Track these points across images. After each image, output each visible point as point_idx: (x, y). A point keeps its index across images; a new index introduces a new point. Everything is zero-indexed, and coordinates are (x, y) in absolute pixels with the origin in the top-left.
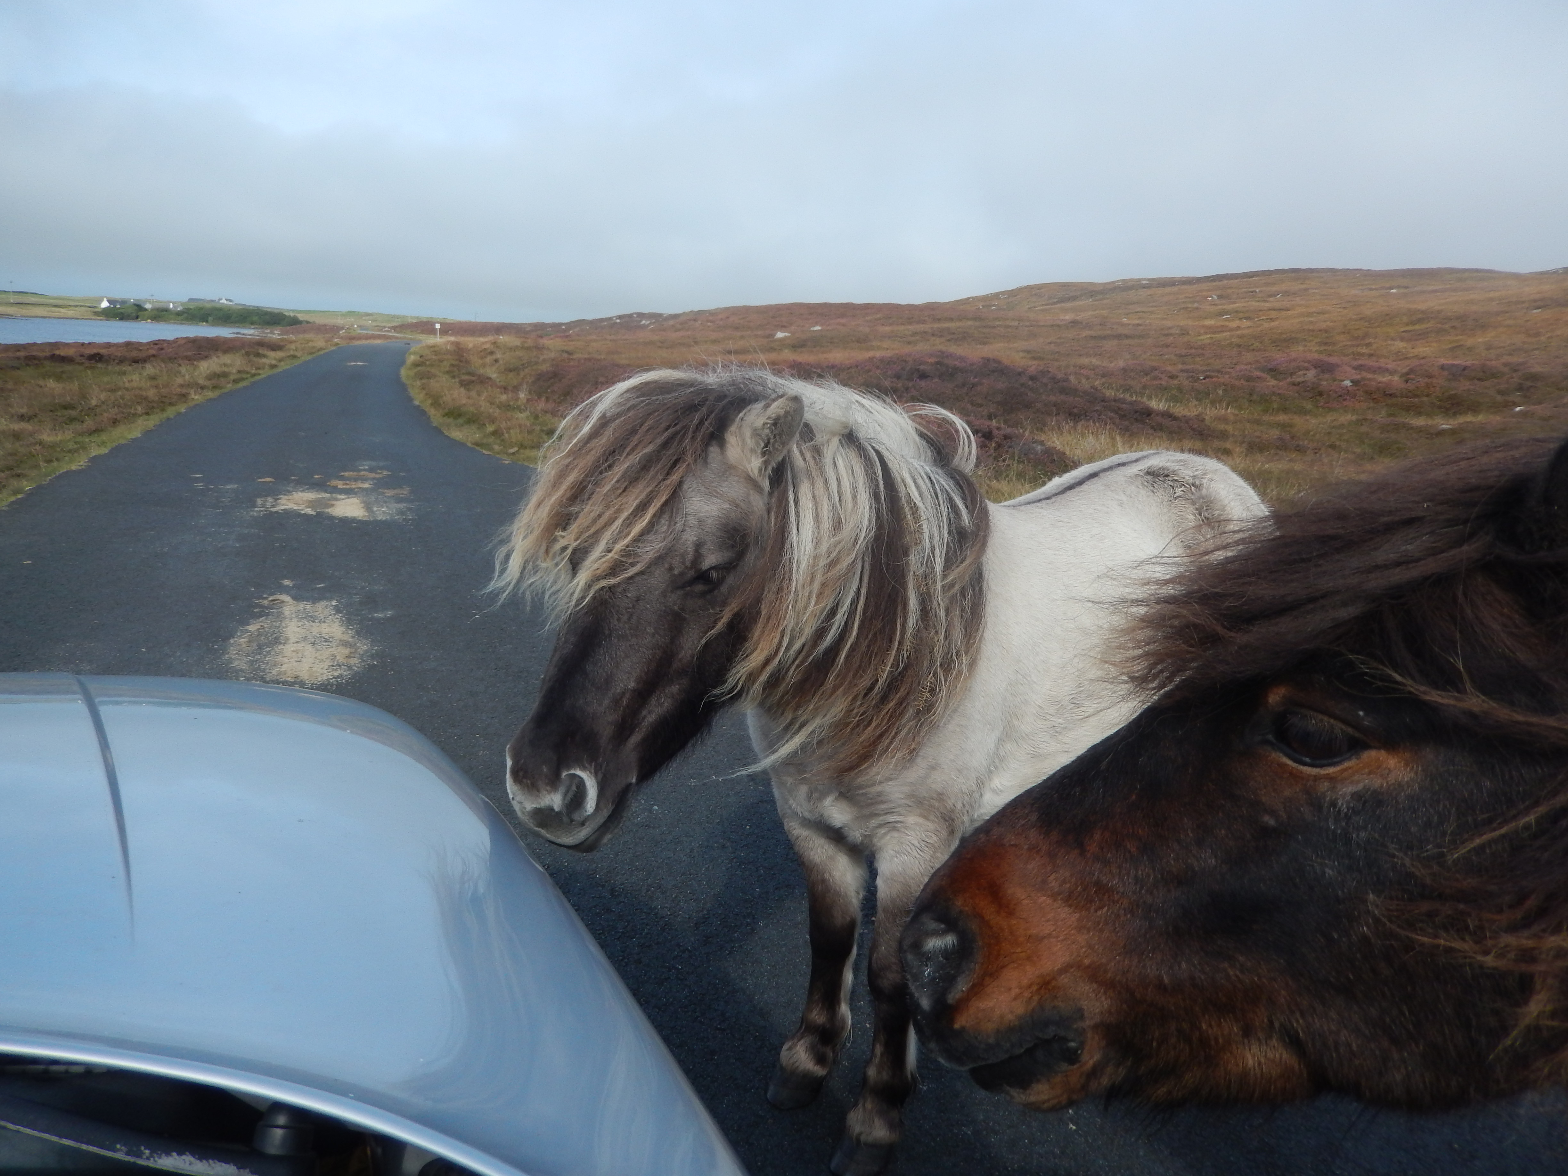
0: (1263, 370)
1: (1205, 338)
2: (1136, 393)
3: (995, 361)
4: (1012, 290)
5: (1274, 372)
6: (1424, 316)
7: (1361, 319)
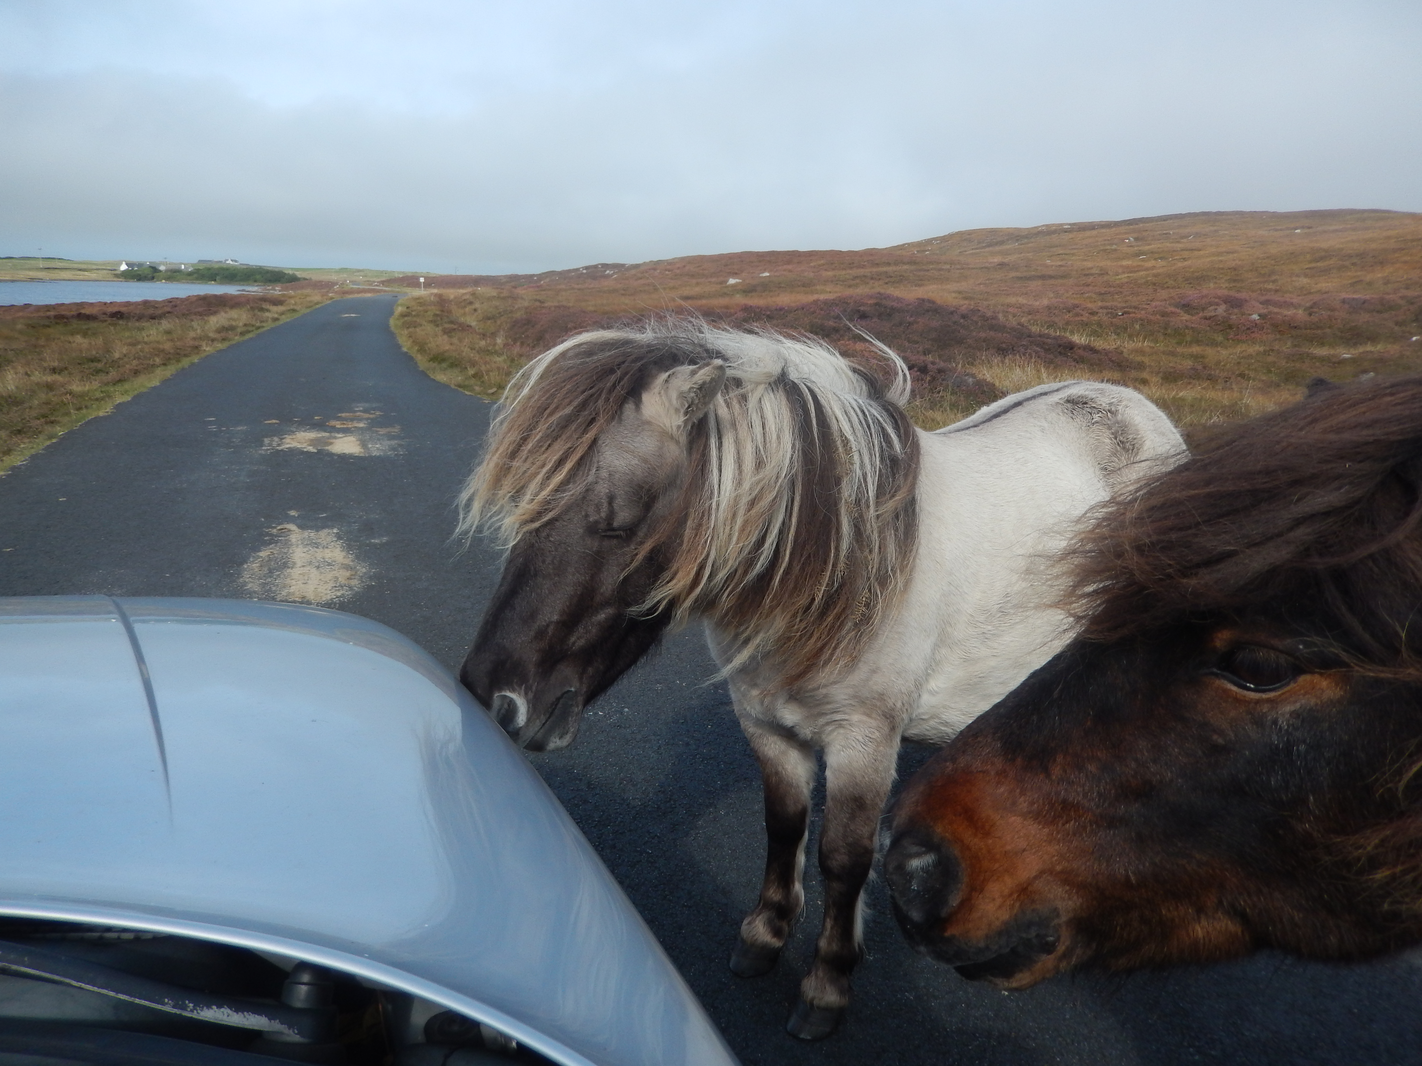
0: (1177, 306)
1: (1123, 277)
2: (1059, 328)
3: (930, 301)
4: (944, 236)
5: (1187, 307)
6: (1326, 255)
7: (1268, 257)
